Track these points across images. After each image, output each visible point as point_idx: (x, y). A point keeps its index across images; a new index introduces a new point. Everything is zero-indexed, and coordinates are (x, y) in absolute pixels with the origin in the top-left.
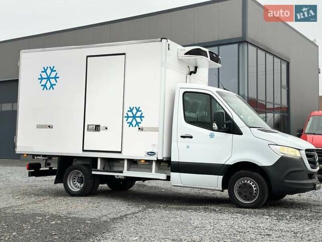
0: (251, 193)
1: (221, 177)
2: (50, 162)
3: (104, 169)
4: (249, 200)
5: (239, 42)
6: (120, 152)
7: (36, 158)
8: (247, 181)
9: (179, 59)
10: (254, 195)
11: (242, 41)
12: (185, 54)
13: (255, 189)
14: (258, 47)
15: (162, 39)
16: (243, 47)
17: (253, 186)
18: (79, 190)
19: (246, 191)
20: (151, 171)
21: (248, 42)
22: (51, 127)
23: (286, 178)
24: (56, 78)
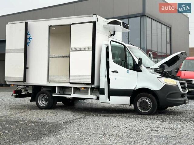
0: (147, 106)
2: (27, 89)
3: (60, 93)
4: (146, 110)
5: (141, 16)
7: (19, 87)
8: (145, 99)
9: (104, 27)
10: (149, 107)
11: (143, 15)
12: (108, 24)
13: (149, 104)
14: (152, 19)
15: (93, 15)
16: (143, 19)
17: (148, 102)
18: (45, 105)
19: (144, 105)
20: (88, 94)
21: (146, 16)
22: (28, 68)
23: (168, 97)
24: (30, 39)
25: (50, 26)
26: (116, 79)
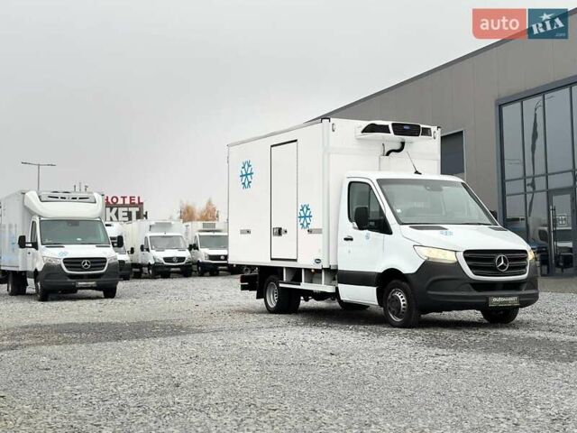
0: (399, 308)
1: (375, 288)
3: (292, 280)
4: (399, 317)
6: (295, 260)
8: (398, 293)
10: (402, 310)
12: (364, 131)
13: (402, 303)
17: (401, 300)
18: (275, 305)
24: (251, 174)
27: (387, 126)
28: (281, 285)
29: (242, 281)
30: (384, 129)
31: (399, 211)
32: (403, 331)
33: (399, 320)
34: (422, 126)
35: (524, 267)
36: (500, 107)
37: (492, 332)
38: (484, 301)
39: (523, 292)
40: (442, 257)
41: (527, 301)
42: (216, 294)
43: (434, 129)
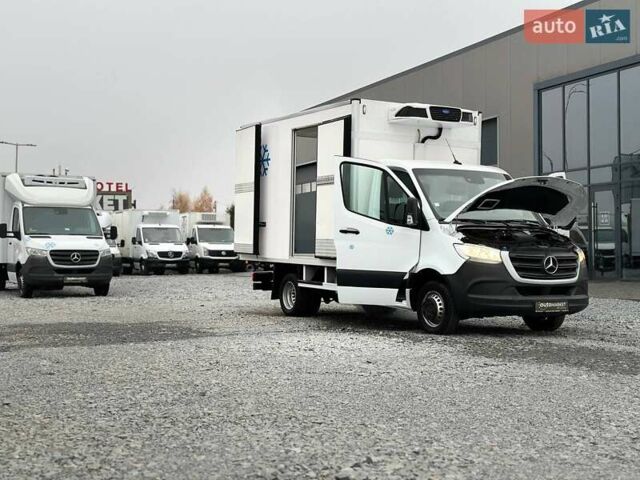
0: (436, 312)
3: (313, 280)
4: (435, 323)
8: (434, 296)
10: (438, 315)
12: (396, 116)
13: (439, 307)
15: (352, 100)
17: (438, 303)
18: (293, 307)
22: (264, 225)
23: (469, 291)
24: (268, 160)
25: (295, 130)
26: (352, 247)
27: (425, 110)
28: (300, 285)
29: (254, 280)
30: (421, 113)
31: (437, 205)
32: (441, 338)
33: (435, 326)
34: (462, 110)
35: (574, 269)
36: (539, 92)
37: (539, 340)
38: (531, 306)
39: (573, 297)
40: (486, 257)
41: (577, 307)
42: (222, 294)
43: (475, 114)
